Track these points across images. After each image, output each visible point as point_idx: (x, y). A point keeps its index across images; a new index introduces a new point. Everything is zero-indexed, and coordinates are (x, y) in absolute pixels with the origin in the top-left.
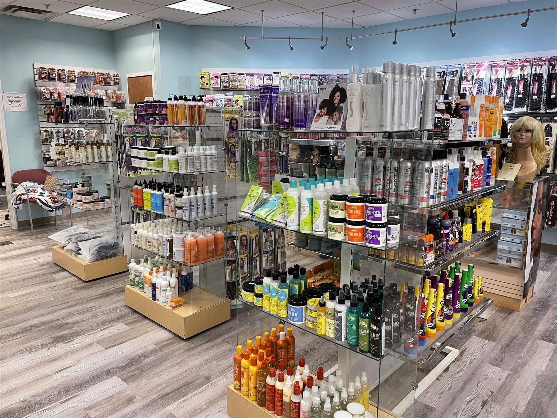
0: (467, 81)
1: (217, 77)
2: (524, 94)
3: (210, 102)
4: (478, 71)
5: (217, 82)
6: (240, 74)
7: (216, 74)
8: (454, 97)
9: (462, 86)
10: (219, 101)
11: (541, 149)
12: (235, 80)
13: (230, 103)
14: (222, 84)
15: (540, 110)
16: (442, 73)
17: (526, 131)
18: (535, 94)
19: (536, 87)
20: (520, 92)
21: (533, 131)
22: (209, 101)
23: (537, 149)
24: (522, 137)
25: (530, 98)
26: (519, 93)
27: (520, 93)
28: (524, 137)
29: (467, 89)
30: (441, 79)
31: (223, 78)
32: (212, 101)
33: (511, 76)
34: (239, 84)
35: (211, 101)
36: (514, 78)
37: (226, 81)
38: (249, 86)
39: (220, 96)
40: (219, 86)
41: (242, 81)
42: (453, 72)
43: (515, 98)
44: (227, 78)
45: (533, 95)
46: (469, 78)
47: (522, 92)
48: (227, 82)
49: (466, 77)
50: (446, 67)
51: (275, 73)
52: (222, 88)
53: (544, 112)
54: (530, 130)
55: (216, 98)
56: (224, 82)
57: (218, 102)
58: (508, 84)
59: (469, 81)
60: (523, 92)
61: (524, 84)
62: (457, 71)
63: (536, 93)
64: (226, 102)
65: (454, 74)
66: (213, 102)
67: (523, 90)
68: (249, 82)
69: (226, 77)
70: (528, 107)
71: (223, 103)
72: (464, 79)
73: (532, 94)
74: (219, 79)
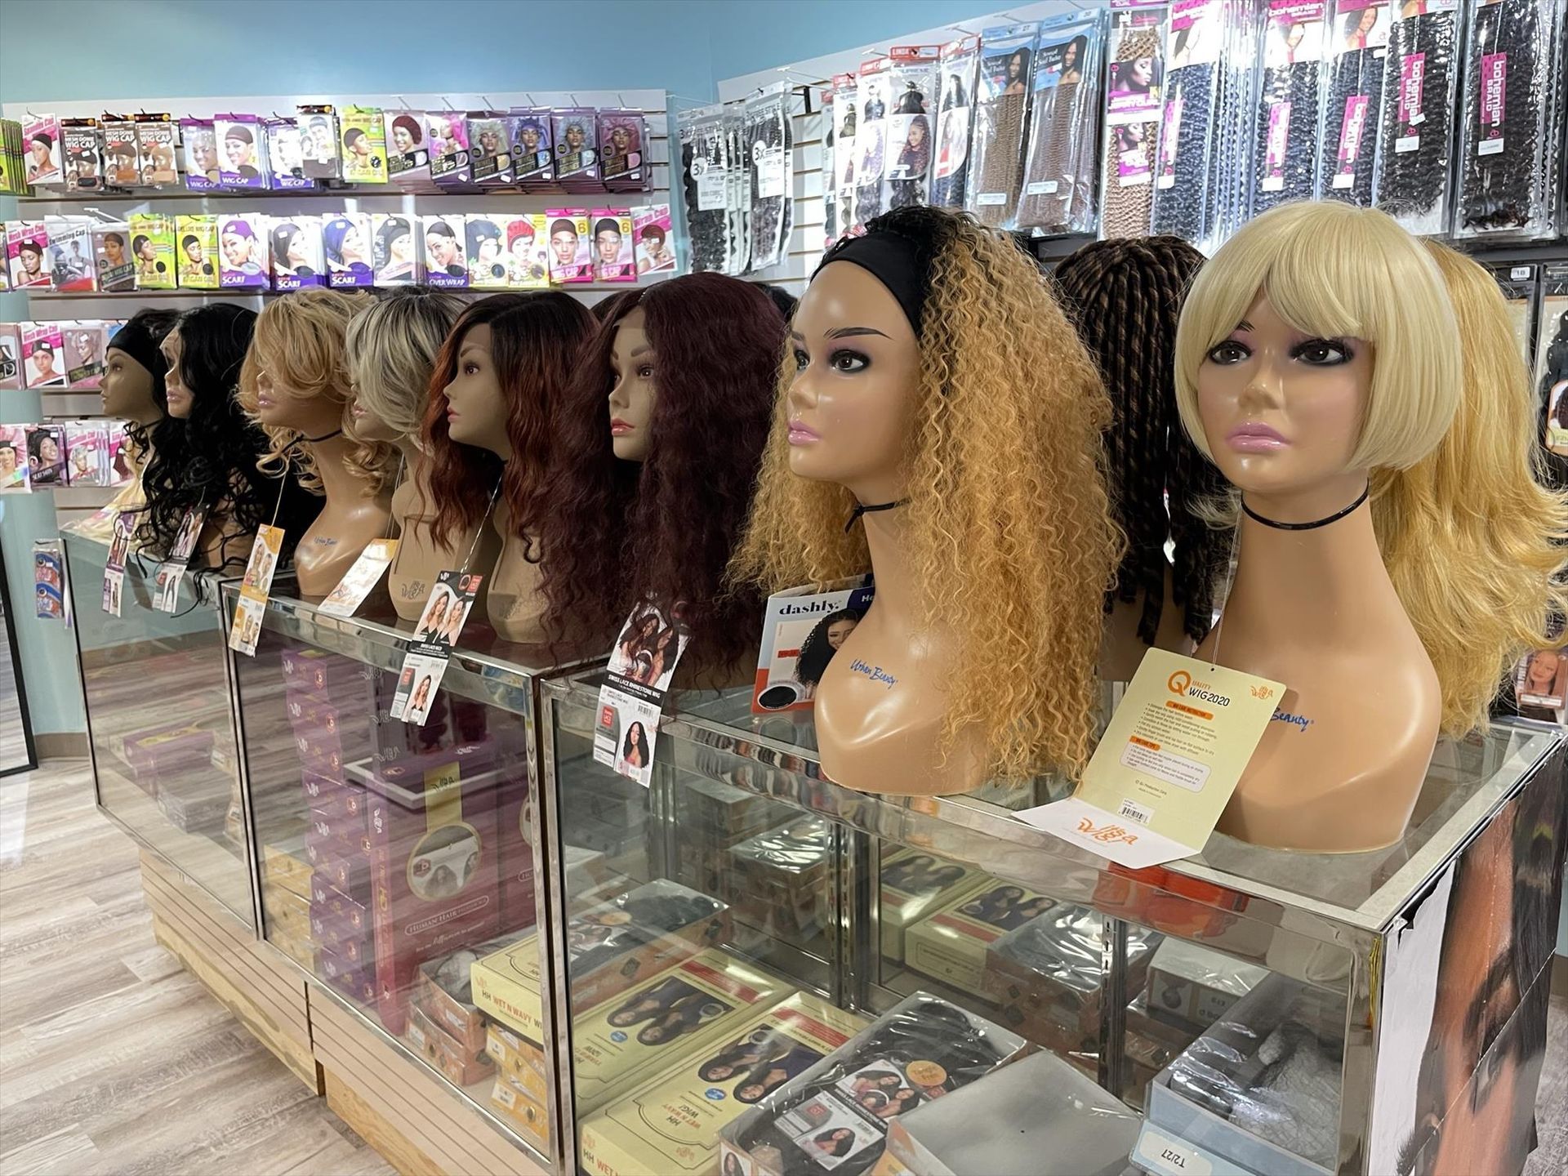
0: (1137, 89)
1: (46, 139)
2: (1430, 133)
3: (27, 253)
4: (1183, 27)
5: (46, 163)
6: (145, 118)
7: (40, 125)
8: (1071, 179)
9: (1111, 120)
10: (66, 247)
11: (1492, 513)
12: (125, 149)
13: (121, 255)
14: (68, 169)
15: (1523, 222)
16: (1017, 59)
17: (1296, 352)
18: (1488, 126)
19: (1495, 88)
20: (1406, 123)
21: (1372, 352)
22: (23, 246)
23: (1459, 515)
24: (1252, 421)
25: (1466, 147)
26: (1399, 128)
27: (1407, 130)
28: (1274, 420)
29: (1137, 133)
30: (1010, 92)
31: (71, 142)
32: (36, 248)
33: (1363, 40)
34: (144, 163)
35: (28, 247)
36: (1377, 54)
37: (86, 154)
38: (202, 173)
39: (67, 222)
40: (59, 179)
41: (161, 152)
42: (1062, 48)
43: (1378, 161)
44: (90, 142)
45: (1482, 131)
46: (1144, 73)
47: (1417, 119)
48: (91, 160)
49: (1126, 71)
50: (1033, 28)
51: (308, 110)
52: (72, 184)
53: (1551, 235)
54: (1337, 344)
55: (52, 234)
56: (78, 157)
57: (60, 252)
58: (1346, 89)
59: (1145, 90)
60: (1422, 118)
61: (1426, 71)
62: (1081, 41)
63: (1496, 118)
64: (101, 250)
65: (1070, 57)
66: (39, 253)
67: (1423, 110)
68: (200, 155)
69: (87, 134)
70: (1452, 205)
71: (86, 251)
72: (1119, 81)
73: (1476, 126)
74: (56, 144)
